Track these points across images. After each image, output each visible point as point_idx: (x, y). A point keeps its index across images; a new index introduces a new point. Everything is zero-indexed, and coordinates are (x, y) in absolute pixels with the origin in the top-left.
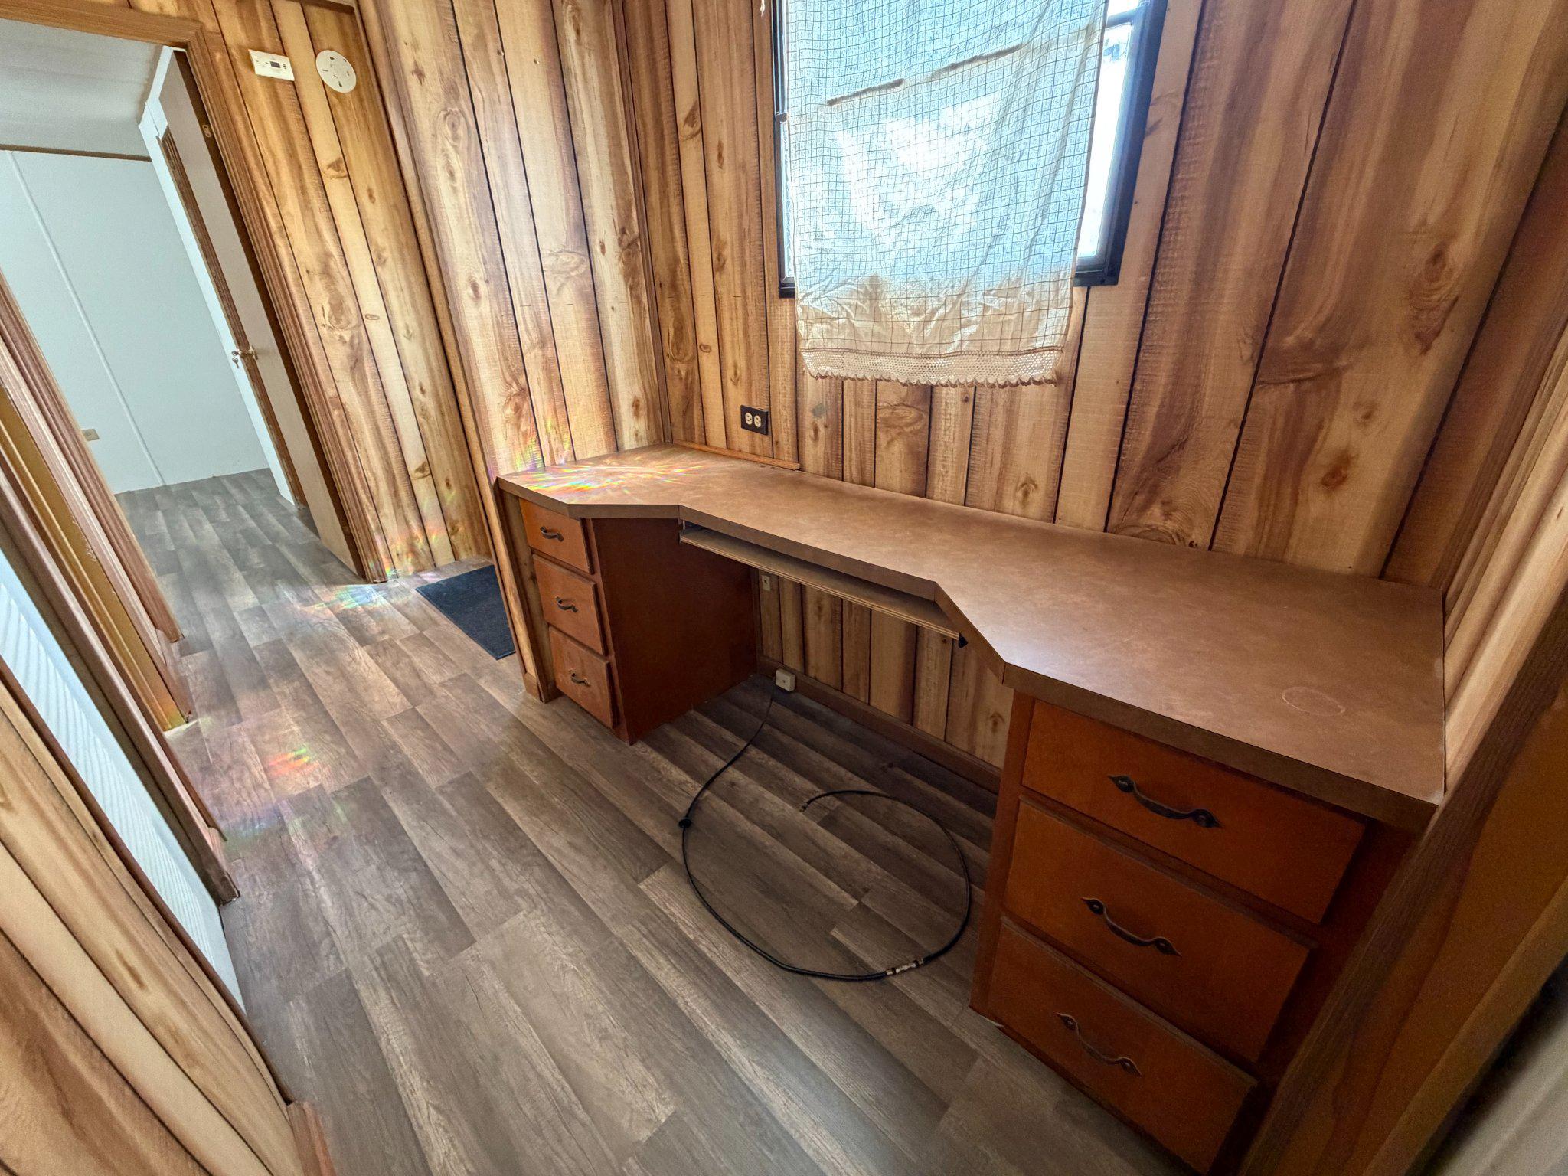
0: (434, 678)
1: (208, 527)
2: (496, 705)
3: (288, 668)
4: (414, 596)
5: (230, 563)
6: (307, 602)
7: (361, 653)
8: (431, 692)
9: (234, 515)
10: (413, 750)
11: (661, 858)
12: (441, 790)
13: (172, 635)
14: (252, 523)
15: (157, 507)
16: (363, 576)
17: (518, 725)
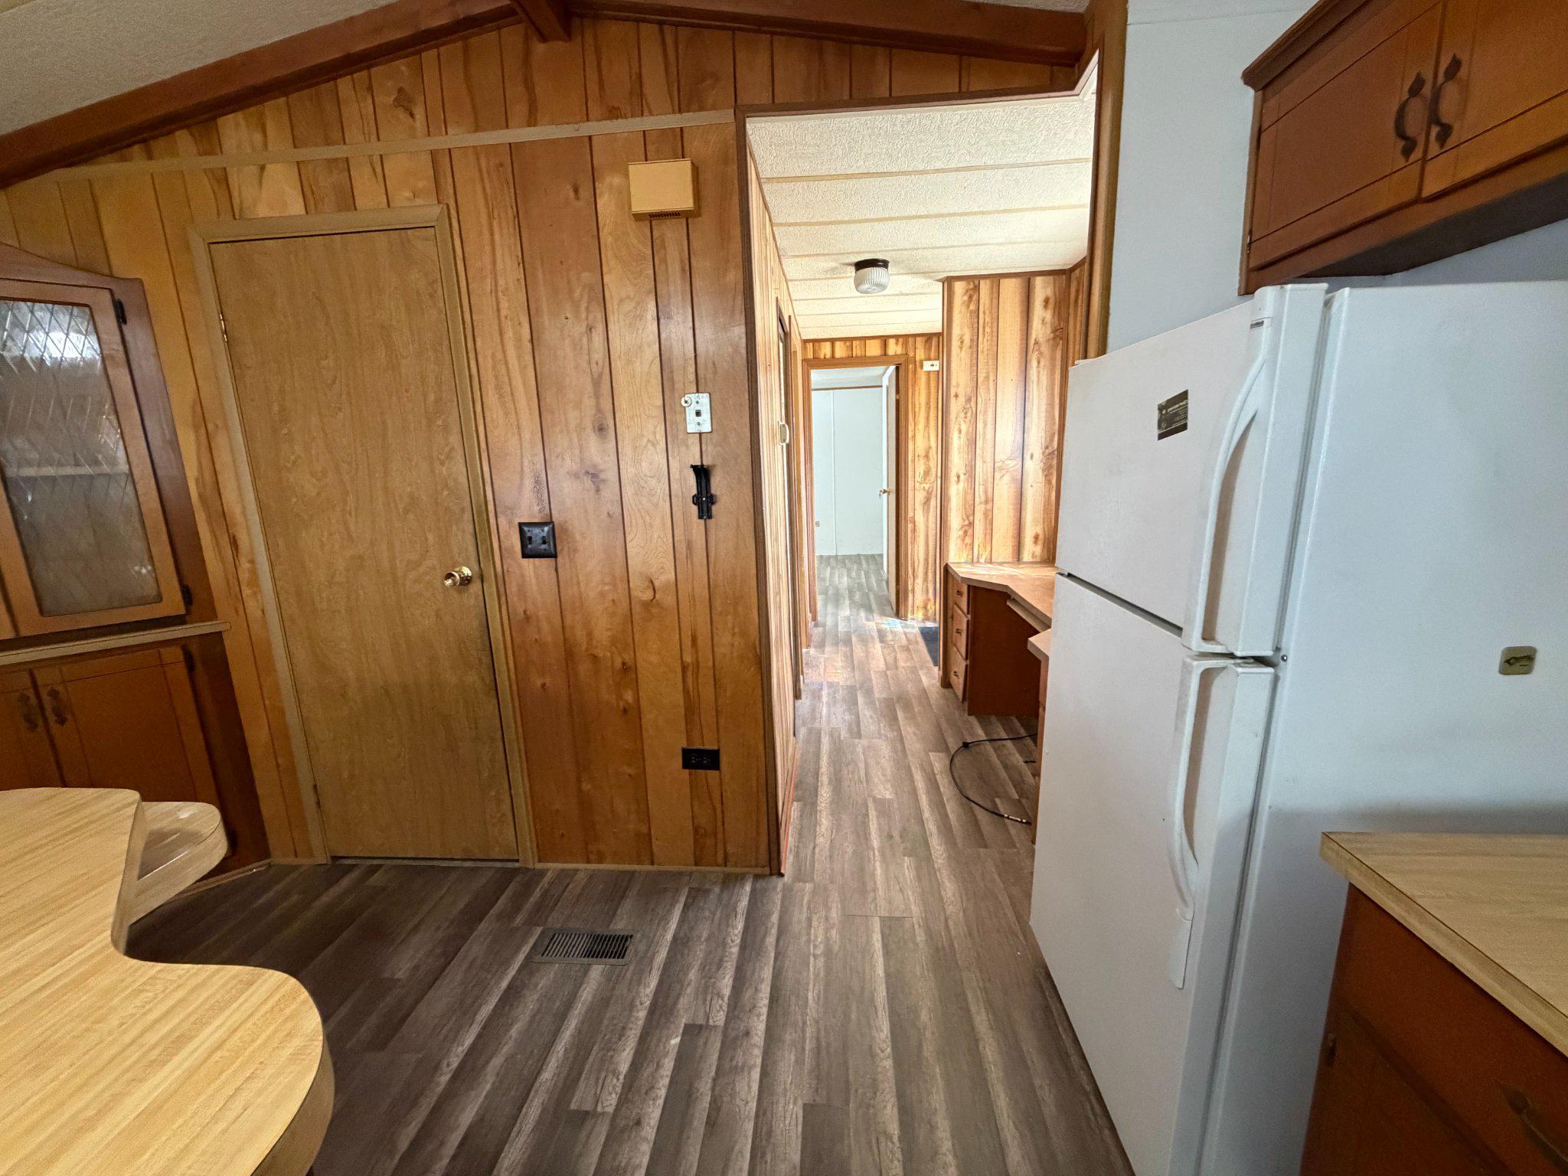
0: (901, 664)
1: (845, 578)
2: (921, 681)
3: (848, 642)
4: (916, 631)
5: (847, 596)
6: (868, 620)
7: (878, 645)
8: (897, 668)
9: (859, 575)
10: (877, 682)
11: (947, 749)
12: (879, 699)
13: (814, 619)
14: (864, 580)
15: (829, 564)
16: (898, 615)
17: (924, 691)
